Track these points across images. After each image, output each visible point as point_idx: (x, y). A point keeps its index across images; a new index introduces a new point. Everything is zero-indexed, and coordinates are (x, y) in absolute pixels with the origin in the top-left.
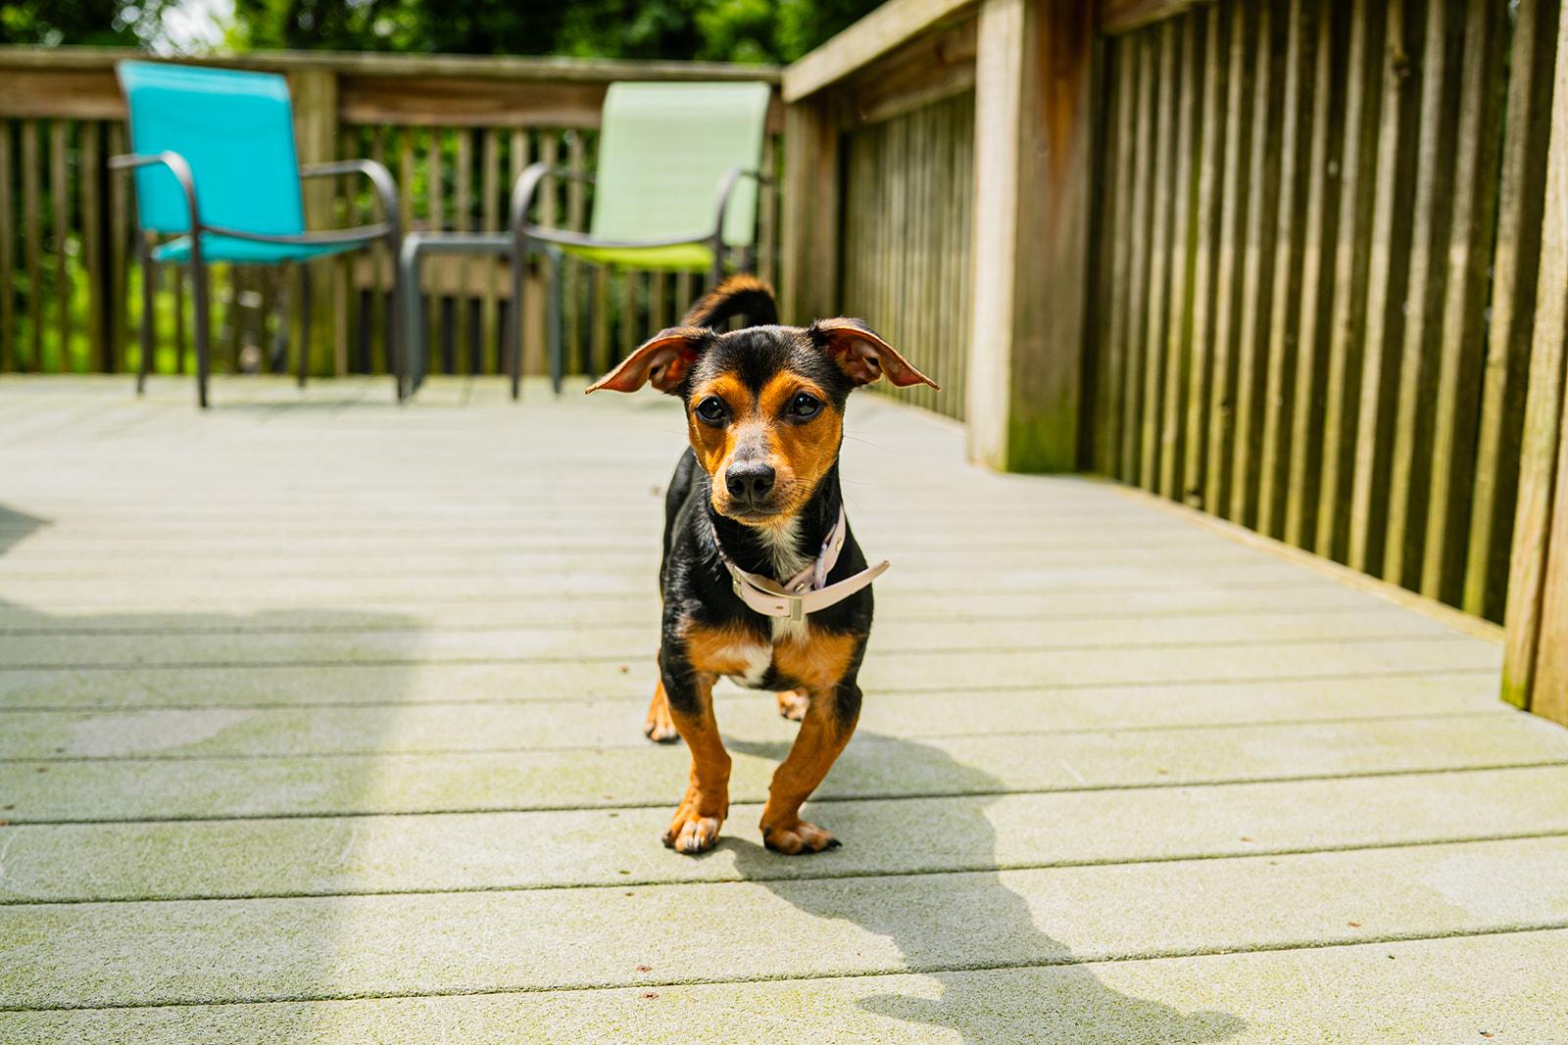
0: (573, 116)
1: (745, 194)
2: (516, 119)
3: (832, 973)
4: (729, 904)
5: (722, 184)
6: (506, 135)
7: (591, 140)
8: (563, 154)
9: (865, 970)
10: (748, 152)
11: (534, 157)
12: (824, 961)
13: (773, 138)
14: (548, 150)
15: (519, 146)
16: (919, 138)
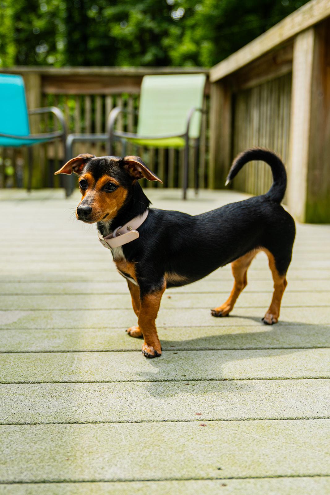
0: (128, 90)
1: (197, 118)
2: (107, 91)
3: (274, 418)
4: (228, 389)
5: (187, 114)
6: (104, 97)
7: (137, 98)
8: (125, 105)
9: (288, 417)
10: (198, 102)
11: (114, 106)
12: (270, 413)
13: (207, 97)
14: (120, 102)
15: (109, 102)
16: (265, 94)
